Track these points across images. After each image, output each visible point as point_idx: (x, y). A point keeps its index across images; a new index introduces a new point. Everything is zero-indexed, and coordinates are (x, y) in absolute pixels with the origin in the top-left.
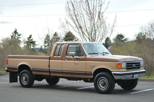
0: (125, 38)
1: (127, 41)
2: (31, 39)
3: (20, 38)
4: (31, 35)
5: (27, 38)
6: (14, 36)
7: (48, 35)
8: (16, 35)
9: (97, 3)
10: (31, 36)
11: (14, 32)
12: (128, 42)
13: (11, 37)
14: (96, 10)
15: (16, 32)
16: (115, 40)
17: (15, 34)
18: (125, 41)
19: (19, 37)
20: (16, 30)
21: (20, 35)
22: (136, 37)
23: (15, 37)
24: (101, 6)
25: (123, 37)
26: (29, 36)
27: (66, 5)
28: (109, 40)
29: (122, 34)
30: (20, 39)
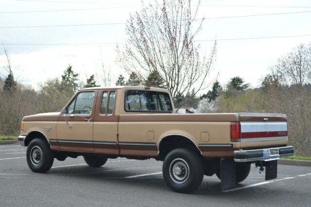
0: (244, 84)
1: (247, 89)
2: (93, 82)
3: (76, 79)
4: (93, 75)
5: (86, 81)
6: (67, 76)
7: (121, 76)
8: (70, 75)
9: (182, 19)
10: (92, 77)
11: (66, 70)
12: (250, 90)
13: (62, 78)
14: (180, 32)
15: (70, 70)
16: (228, 86)
17: (69, 73)
18: (245, 88)
19: (74, 78)
20: (70, 68)
21: (77, 75)
22: (262, 82)
23: (68, 78)
24: (190, 24)
25: (242, 82)
26: (89, 78)
27: (128, 22)
28: (220, 86)
29: (240, 78)
30: (75, 82)
